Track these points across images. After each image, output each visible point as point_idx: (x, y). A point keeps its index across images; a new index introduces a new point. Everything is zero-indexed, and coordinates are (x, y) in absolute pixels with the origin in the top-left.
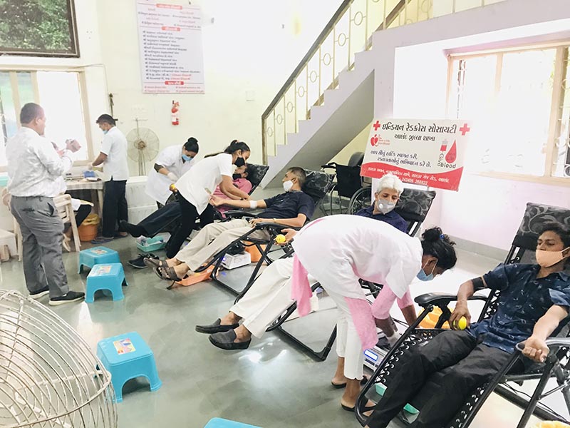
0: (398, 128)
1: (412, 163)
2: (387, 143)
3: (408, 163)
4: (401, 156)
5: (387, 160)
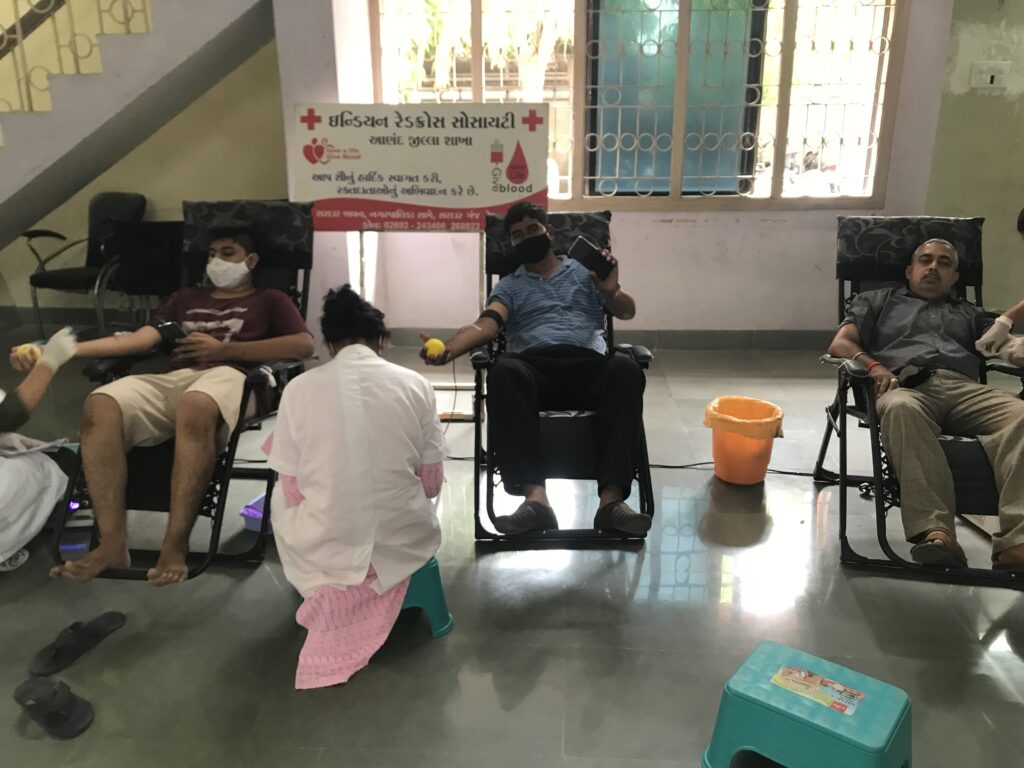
0: (374, 122)
1: (431, 192)
2: (353, 154)
3: (422, 191)
4: (400, 179)
5: (365, 191)
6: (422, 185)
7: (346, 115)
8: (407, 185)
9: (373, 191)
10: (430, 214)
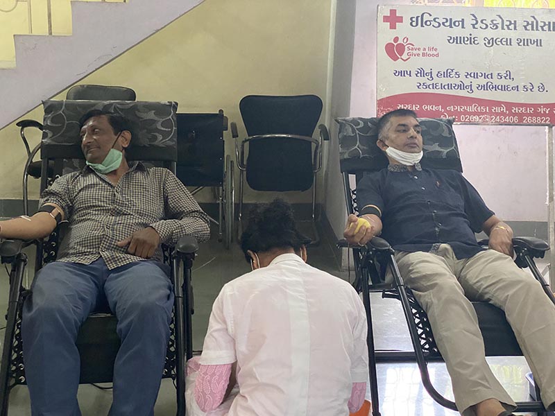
0: (452, 23)
1: (505, 88)
2: (431, 52)
3: (496, 88)
6: (496, 81)
7: (426, 17)
8: (483, 81)
9: (450, 86)
10: (503, 109)
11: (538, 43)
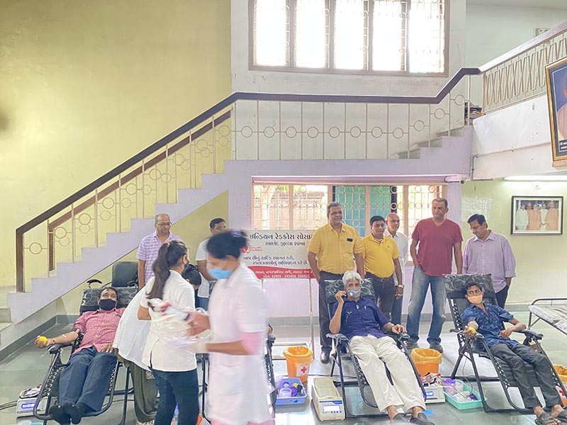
0: (267, 237)
1: (290, 263)
2: (259, 249)
3: (286, 263)
4: (277, 258)
5: (264, 263)
6: (286, 260)
7: (257, 235)
8: (281, 260)
9: (267, 263)
10: (290, 272)
11: (303, 244)
